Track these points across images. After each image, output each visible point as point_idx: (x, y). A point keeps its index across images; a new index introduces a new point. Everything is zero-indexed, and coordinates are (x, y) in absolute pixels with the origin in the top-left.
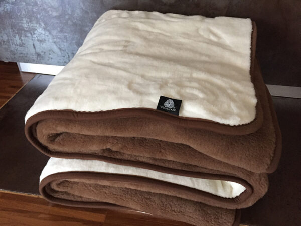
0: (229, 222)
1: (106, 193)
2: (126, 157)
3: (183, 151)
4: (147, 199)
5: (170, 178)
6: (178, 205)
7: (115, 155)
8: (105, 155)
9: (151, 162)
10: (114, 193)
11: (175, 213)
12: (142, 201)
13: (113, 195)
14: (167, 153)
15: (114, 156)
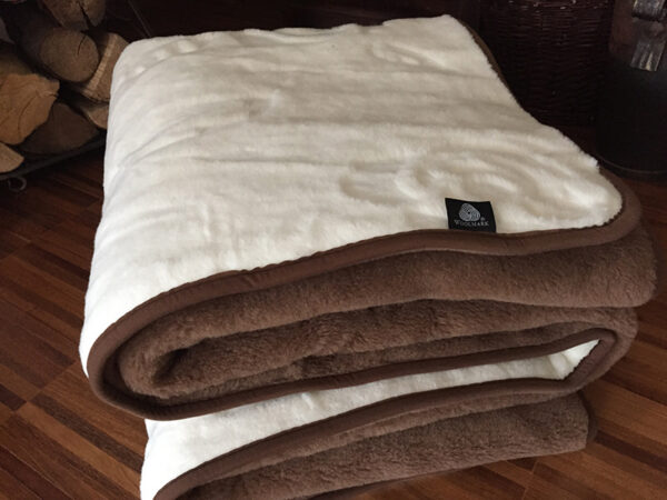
0: (581, 424)
1: (321, 472)
2: (360, 364)
3: (483, 309)
4: (417, 445)
5: (458, 377)
6: (482, 431)
7: (334, 369)
8: (311, 376)
9: (414, 356)
10: (341, 464)
11: (482, 448)
12: (410, 455)
13: (339, 467)
14: (452, 322)
15: (331, 371)
